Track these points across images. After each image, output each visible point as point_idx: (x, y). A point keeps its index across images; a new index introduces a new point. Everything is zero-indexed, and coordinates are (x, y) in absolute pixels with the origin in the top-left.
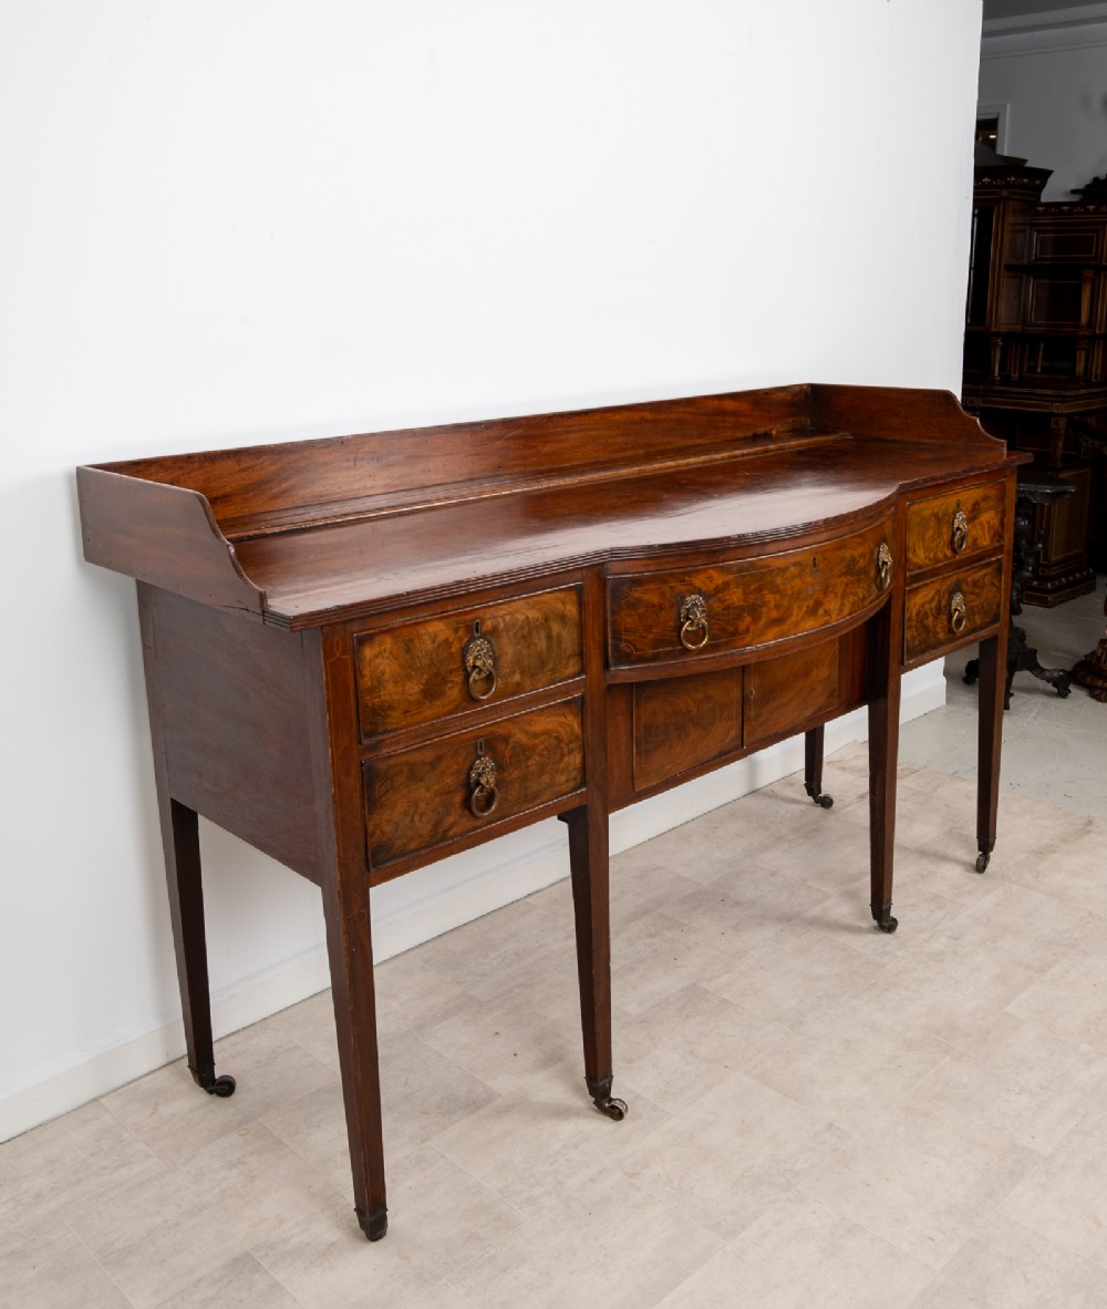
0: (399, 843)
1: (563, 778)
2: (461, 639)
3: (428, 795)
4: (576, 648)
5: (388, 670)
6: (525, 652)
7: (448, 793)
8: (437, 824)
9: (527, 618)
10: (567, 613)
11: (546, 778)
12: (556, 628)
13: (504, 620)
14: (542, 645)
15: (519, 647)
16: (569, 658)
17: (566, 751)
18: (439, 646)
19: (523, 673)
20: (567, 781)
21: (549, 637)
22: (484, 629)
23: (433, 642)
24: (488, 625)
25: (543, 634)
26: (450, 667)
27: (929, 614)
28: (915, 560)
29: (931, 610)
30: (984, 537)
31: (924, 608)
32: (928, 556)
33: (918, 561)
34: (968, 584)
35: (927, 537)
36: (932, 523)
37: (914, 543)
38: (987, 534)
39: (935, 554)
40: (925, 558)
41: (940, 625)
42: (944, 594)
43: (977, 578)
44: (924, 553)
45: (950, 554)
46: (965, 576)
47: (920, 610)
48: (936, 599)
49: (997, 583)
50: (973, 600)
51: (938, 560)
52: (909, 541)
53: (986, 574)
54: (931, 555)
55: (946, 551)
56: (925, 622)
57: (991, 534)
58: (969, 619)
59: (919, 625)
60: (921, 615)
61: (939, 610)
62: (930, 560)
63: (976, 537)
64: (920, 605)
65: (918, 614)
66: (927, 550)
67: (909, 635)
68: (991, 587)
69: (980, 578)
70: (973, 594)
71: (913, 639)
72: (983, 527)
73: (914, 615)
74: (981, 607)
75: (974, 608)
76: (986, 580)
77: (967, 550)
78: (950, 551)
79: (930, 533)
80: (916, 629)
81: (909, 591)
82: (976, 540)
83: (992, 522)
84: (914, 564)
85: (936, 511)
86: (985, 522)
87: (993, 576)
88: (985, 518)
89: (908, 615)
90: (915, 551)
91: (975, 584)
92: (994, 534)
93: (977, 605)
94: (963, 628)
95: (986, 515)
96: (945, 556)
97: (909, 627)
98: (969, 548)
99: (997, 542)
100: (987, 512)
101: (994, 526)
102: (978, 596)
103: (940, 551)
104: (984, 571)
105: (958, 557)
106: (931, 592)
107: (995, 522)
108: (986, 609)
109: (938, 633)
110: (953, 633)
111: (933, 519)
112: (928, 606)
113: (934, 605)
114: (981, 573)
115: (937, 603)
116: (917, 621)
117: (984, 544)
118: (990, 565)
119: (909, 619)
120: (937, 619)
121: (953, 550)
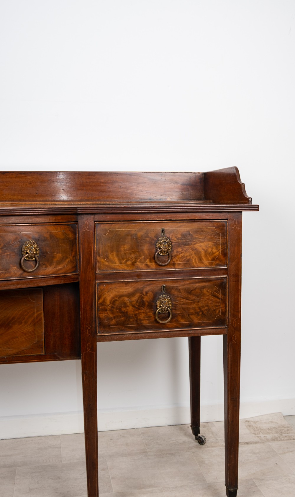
27: (128, 304)
28: (107, 263)
29: (131, 302)
30: (200, 259)
31: (121, 299)
32: (125, 262)
33: (111, 265)
34: (179, 291)
35: (122, 249)
36: (128, 240)
37: (106, 251)
38: (203, 258)
39: (133, 263)
40: (121, 263)
41: (143, 315)
42: (147, 293)
43: (192, 289)
44: (119, 260)
45: (153, 266)
46: (176, 285)
47: (116, 300)
48: (138, 295)
49: (220, 296)
50: (187, 304)
51: (138, 268)
52: (99, 250)
53: (204, 287)
54: (129, 263)
55: (149, 263)
56: (123, 309)
57: (210, 259)
58: (183, 317)
59: (114, 310)
60: (117, 303)
61: (141, 304)
62: (128, 266)
63: (188, 258)
64: (116, 296)
65: (113, 302)
66: (123, 259)
67: (103, 315)
68: (212, 298)
69: (195, 289)
70: (187, 299)
71: (109, 319)
72: (198, 253)
73: (108, 302)
74: (199, 310)
75: (189, 309)
76: (205, 291)
77: (176, 266)
78: (153, 263)
79: (126, 247)
80: (112, 312)
81: (99, 284)
82: (188, 260)
83: (210, 250)
84: (106, 266)
85: (133, 232)
86: (200, 249)
87: (215, 289)
88: (201, 246)
89: (101, 301)
90: (108, 258)
91: (189, 292)
92: (213, 260)
93: (194, 309)
94: (170, 321)
95: (202, 244)
96: (148, 266)
97: (102, 310)
98: (179, 264)
99: (217, 265)
100: (202, 242)
101: (213, 253)
102: (194, 301)
103: (140, 262)
104: (202, 284)
105: (164, 269)
106: (130, 289)
107: (214, 251)
108: (205, 312)
109: (141, 320)
110: (158, 322)
111: (129, 237)
112: (126, 299)
113: (134, 299)
114: (197, 285)
115: (139, 298)
116: (112, 307)
117: (199, 265)
118: (209, 280)
119: (102, 304)
120: (139, 309)
121: (156, 262)
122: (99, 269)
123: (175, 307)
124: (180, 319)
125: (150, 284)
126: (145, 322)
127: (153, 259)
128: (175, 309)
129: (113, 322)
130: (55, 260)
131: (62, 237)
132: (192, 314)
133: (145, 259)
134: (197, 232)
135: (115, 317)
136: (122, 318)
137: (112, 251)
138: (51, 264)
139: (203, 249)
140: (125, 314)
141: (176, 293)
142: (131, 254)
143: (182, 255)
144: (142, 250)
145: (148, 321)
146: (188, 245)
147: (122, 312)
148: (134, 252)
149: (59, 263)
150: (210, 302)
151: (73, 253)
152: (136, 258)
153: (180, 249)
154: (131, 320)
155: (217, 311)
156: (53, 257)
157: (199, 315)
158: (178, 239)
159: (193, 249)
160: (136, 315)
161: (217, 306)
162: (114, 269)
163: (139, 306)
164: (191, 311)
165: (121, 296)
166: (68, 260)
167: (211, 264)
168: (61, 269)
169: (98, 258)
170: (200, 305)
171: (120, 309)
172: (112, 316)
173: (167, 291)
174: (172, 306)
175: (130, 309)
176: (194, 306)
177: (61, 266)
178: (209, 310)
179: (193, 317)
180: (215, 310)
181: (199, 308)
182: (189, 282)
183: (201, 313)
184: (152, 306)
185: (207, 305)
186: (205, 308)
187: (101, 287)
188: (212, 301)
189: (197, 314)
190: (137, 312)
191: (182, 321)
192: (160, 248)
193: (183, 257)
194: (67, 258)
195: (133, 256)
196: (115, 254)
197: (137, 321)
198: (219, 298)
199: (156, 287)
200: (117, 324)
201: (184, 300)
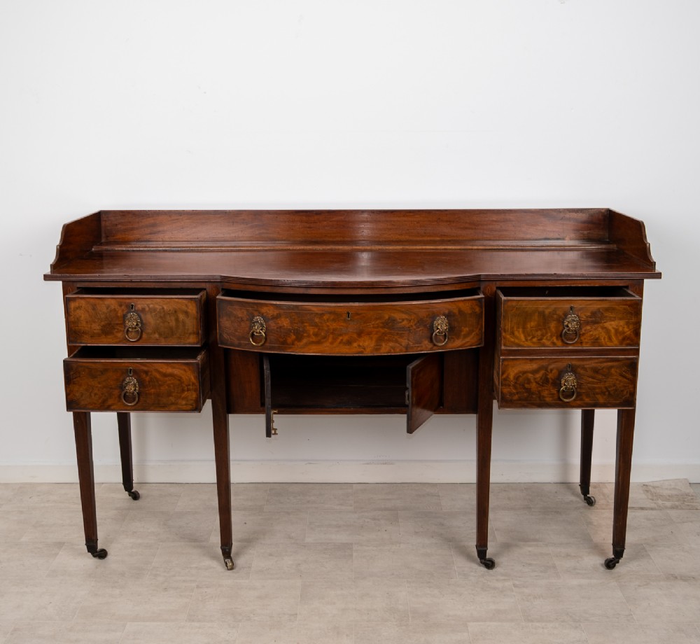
0: (83, 403)
1: (184, 402)
2: (123, 311)
3: (99, 386)
4: (195, 330)
5: (83, 316)
6: (161, 324)
7: (111, 388)
8: (104, 401)
9: (163, 308)
10: (189, 310)
11: (172, 399)
12: (181, 317)
13: (149, 307)
14: (173, 324)
15: (158, 322)
16: (190, 334)
17: (186, 388)
18: (111, 311)
19: (160, 335)
20: (186, 404)
21: (177, 320)
22: (136, 309)
23: (107, 309)
24: (139, 307)
25: (173, 318)
26: (117, 322)
27: (532, 381)
28: (513, 340)
29: (535, 379)
30: (610, 338)
31: (525, 375)
32: (531, 340)
33: (517, 341)
34: (585, 369)
35: (529, 326)
36: (536, 317)
37: (512, 328)
38: (613, 337)
39: (539, 340)
40: (527, 340)
41: (546, 392)
42: (551, 370)
43: (600, 368)
44: (525, 336)
45: (559, 343)
46: (581, 363)
47: (520, 376)
48: (542, 372)
49: (630, 376)
50: (593, 383)
51: (544, 345)
52: (505, 326)
53: (612, 367)
54: (535, 340)
55: (555, 341)
56: (526, 386)
57: (620, 338)
58: (588, 396)
59: (518, 386)
60: (521, 379)
61: (546, 380)
62: (534, 343)
63: (597, 336)
64: (520, 372)
65: (517, 378)
66: (529, 336)
67: (506, 390)
68: (620, 378)
69: (603, 368)
70: (593, 378)
71: (511, 394)
72: (608, 331)
73: (511, 377)
74: (605, 390)
75: (594, 388)
76: (613, 371)
77: (584, 345)
78: (560, 341)
79: (533, 324)
80: (515, 388)
81: (504, 360)
82: (597, 339)
83: (621, 329)
84: (512, 342)
85: (540, 310)
86: (610, 328)
87: (624, 369)
88: (611, 325)
89: (504, 376)
90: (513, 333)
91: (596, 371)
92: (624, 339)
93: (599, 388)
94: (575, 400)
95: (613, 323)
96: (554, 344)
97: (506, 385)
98: (587, 343)
99: (628, 345)
100: (613, 321)
101: (624, 333)
102: (600, 381)
103: (547, 339)
104: (610, 364)
105: (570, 348)
106: (534, 366)
107: (626, 329)
108: (612, 392)
109: (544, 397)
110: (561, 400)
111: (537, 314)
112: (530, 375)
113: (538, 376)
114: (605, 364)
115: (543, 375)
116: (516, 383)
117: (609, 344)
118: (618, 360)
119: (505, 380)
120: (543, 386)
121: (562, 341)
122: (505, 345)
123: (580, 385)
124: (584, 398)
125: (555, 362)
126: (548, 400)
127: (560, 336)
128: (581, 388)
129: (516, 397)
130: (463, 333)
131: (469, 312)
132: (597, 394)
133: (551, 336)
134: (607, 310)
135: (517, 393)
136: (525, 394)
137: (518, 328)
138: (458, 338)
139: (614, 328)
140: (528, 391)
141: (582, 372)
142: (537, 331)
143: (591, 333)
144: (549, 327)
145: (551, 399)
146: (597, 323)
147: (525, 388)
148: (540, 329)
149: (466, 336)
150: (618, 382)
151: (479, 327)
152: (543, 335)
153: (588, 328)
154: (534, 396)
155: (625, 392)
156: (461, 331)
157: (605, 395)
158: (587, 317)
159: (603, 328)
160: (539, 392)
161: (625, 386)
162: (519, 345)
163: (543, 383)
164: (597, 391)
165: (525, 373)
166: (473, 334)
167: (621, 343)
168: (468, 342)
169: (504, 334)
170: (607, 385)
171: (523, 385)
172: (514, 391)
173: (573, 369)
174: (577, 385)
175: (534, 386)
176: (601, 385)
177: (467, 340)
178: (616, 390)
179: (599, 397)
180: (622, 391)
181: (606, 388)
182: (596, 361)
183: (607, 393)
184: (557, 383)
185: (614, 385)
186: (612, 389)
187: (506, 363)
188: (620, 381)
189: (603, 393)
190: (540, 389)
191: (587, 400)
192: (567, 326)
193: (592, 335)
194: (473, 331)
195: (539, 333)
196: (521, 330)
197: (539, 398)
198: (628, 379)
199: (561, 365)
200: (520, 399)
201: (590, 379)
